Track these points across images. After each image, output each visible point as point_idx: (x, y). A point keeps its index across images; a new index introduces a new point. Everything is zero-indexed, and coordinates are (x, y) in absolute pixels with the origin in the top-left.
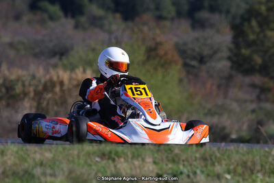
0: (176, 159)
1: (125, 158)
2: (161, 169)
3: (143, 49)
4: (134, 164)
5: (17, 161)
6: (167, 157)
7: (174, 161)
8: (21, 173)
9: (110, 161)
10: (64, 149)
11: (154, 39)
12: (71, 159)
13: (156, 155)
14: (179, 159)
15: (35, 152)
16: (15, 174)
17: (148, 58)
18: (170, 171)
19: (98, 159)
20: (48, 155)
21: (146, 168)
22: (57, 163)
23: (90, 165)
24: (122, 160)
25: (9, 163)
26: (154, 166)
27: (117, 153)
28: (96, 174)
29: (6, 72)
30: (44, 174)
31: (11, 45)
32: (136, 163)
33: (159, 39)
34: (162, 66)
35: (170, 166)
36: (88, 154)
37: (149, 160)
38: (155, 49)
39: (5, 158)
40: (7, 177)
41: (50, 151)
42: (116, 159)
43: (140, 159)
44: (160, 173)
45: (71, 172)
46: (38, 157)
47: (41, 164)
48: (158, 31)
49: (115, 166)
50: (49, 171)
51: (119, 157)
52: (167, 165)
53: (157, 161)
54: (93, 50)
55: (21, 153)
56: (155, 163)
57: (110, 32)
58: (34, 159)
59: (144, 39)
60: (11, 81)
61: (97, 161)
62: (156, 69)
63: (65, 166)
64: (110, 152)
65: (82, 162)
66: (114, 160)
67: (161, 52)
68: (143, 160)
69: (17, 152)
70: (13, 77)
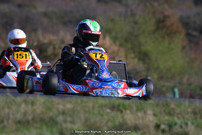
0: (172, 112)
1: (130, 111)
2: (159, 120)
3: (153, 21)
4: (137, 115)
5: (44, 110)
6: (165, 111)
7: (170, 114)
8: (47, 120)
9: (119, 113)
10: (82, 102)
11: (162, 13)
12: (87, 109)
13: (156, 109)
14: (174, 112)
15: (59, 104)
16: (42, 120)
17: (157, 28)
18: (166, 122)
19: (108, 111)
20: (69, 106)
21: (147, 119)
22: (76, 113)
23: (102, 115)
24: (128, 112)
25: (38, 111)
26: (154, 118)
27: (124, 107)
28: (107, 122)
29: (41, 37)
30: (65, 121)
31: (45, 15)
32: (140, 114)
33: (167, 13)
34: (169, 35)
35: (167, 117)
36: (102, 106)
37: (150, 112)
38: (163, 21)
39: (35, 107)
40: (36, 122)
41: (71, 102)
42: (124, 111)
43: (143, 111)
44: (158, 123)
45: (87, 120)
46: (61, 107)
47: (63, 113)
48: (166, 7)
49: (123, 117)
50: (69, 119)
51: (126, 109)
52: (164, 117)
53: (156, 113)
54: (112, 20)
55: (47, 104)
56: (154, 115)
57: (127, 6)
58: (58, 109)
59: (154, 13)
60: (44, 44)
61: (108, 112)
62: (163, 37)
63: (82, 116)
64: (119, 105)
65: (96, 112)
66: (121, 112)
67: (168, 23)
68: (145, 113)
69: (44, 103)
70: (46, 41)
